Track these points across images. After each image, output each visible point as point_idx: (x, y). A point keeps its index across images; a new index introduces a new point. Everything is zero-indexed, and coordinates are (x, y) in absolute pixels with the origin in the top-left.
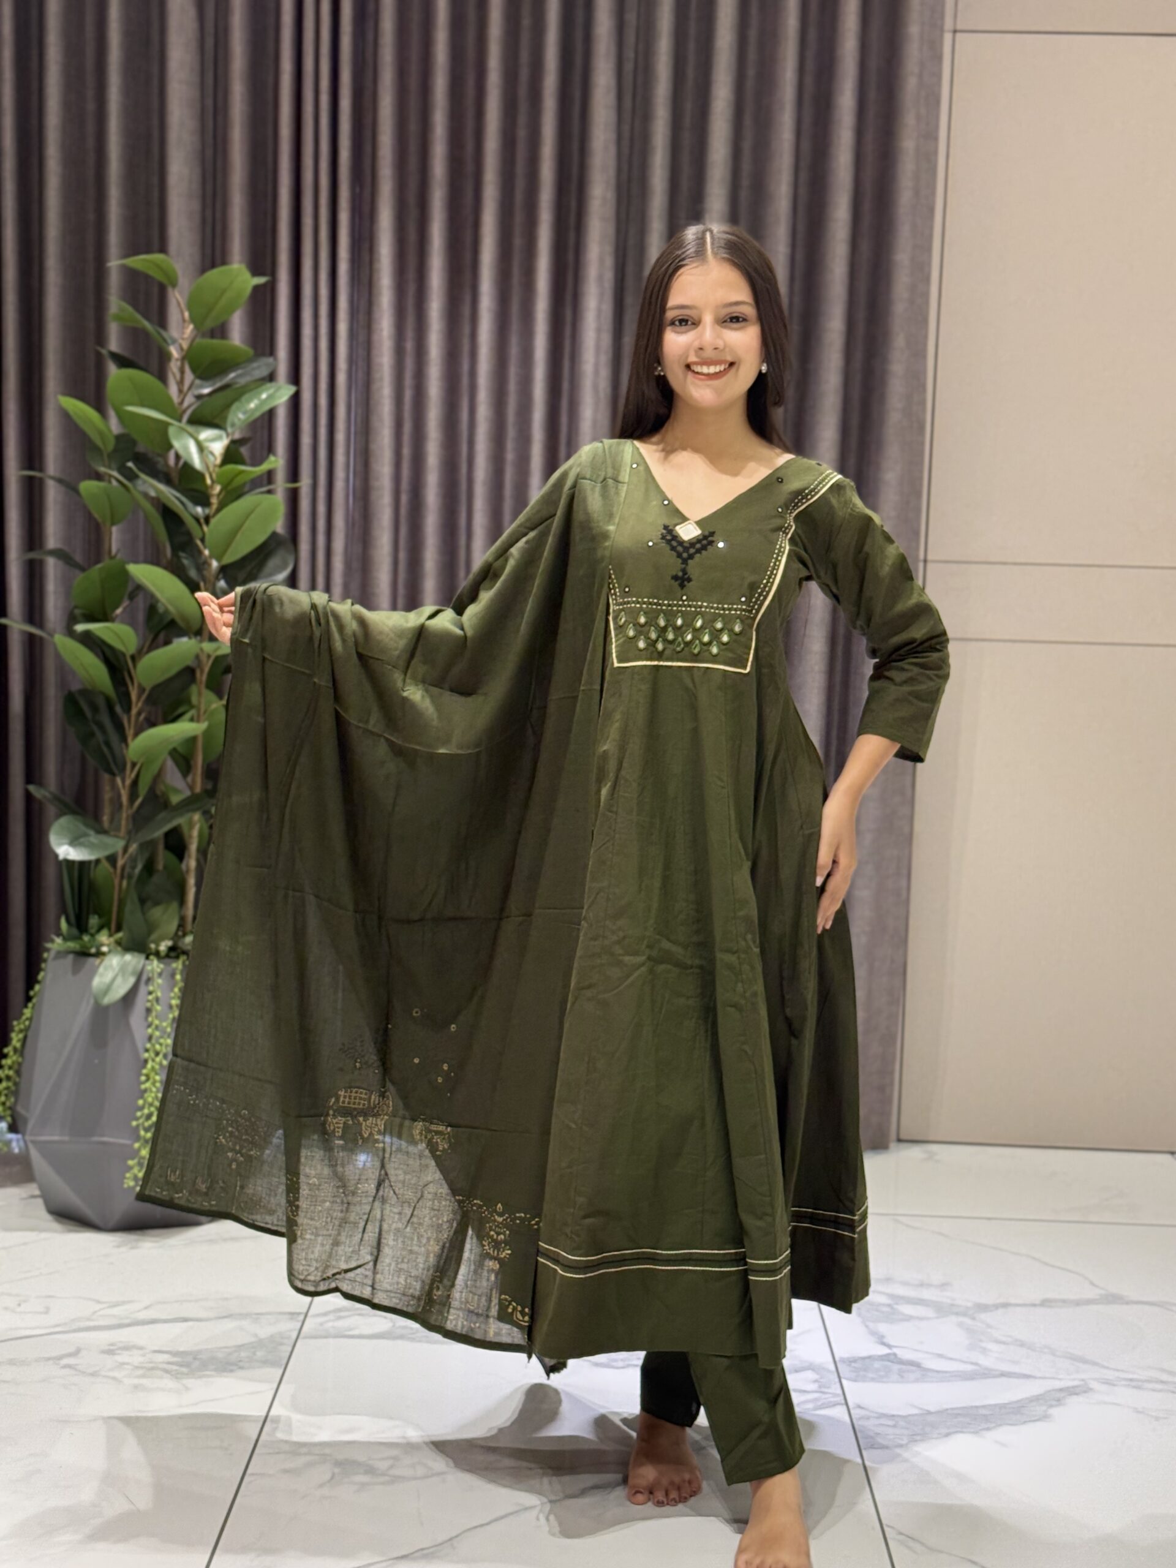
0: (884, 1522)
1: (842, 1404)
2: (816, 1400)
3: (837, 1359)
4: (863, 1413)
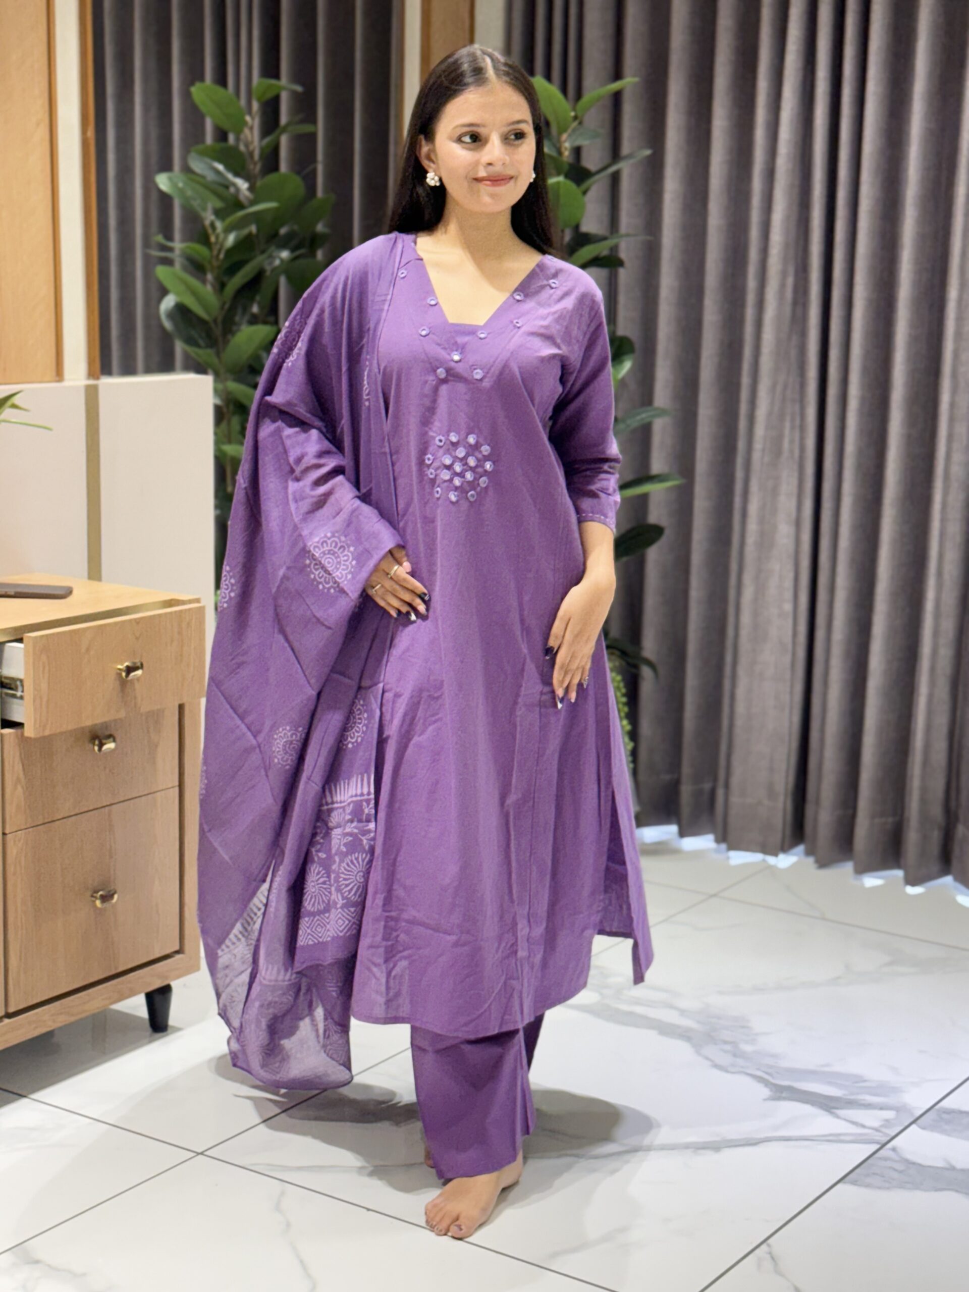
0: (770, 1241)
1: (878, 1143)
2: (861, 1135)
3: (937, 1107)
4: (891, 1154)
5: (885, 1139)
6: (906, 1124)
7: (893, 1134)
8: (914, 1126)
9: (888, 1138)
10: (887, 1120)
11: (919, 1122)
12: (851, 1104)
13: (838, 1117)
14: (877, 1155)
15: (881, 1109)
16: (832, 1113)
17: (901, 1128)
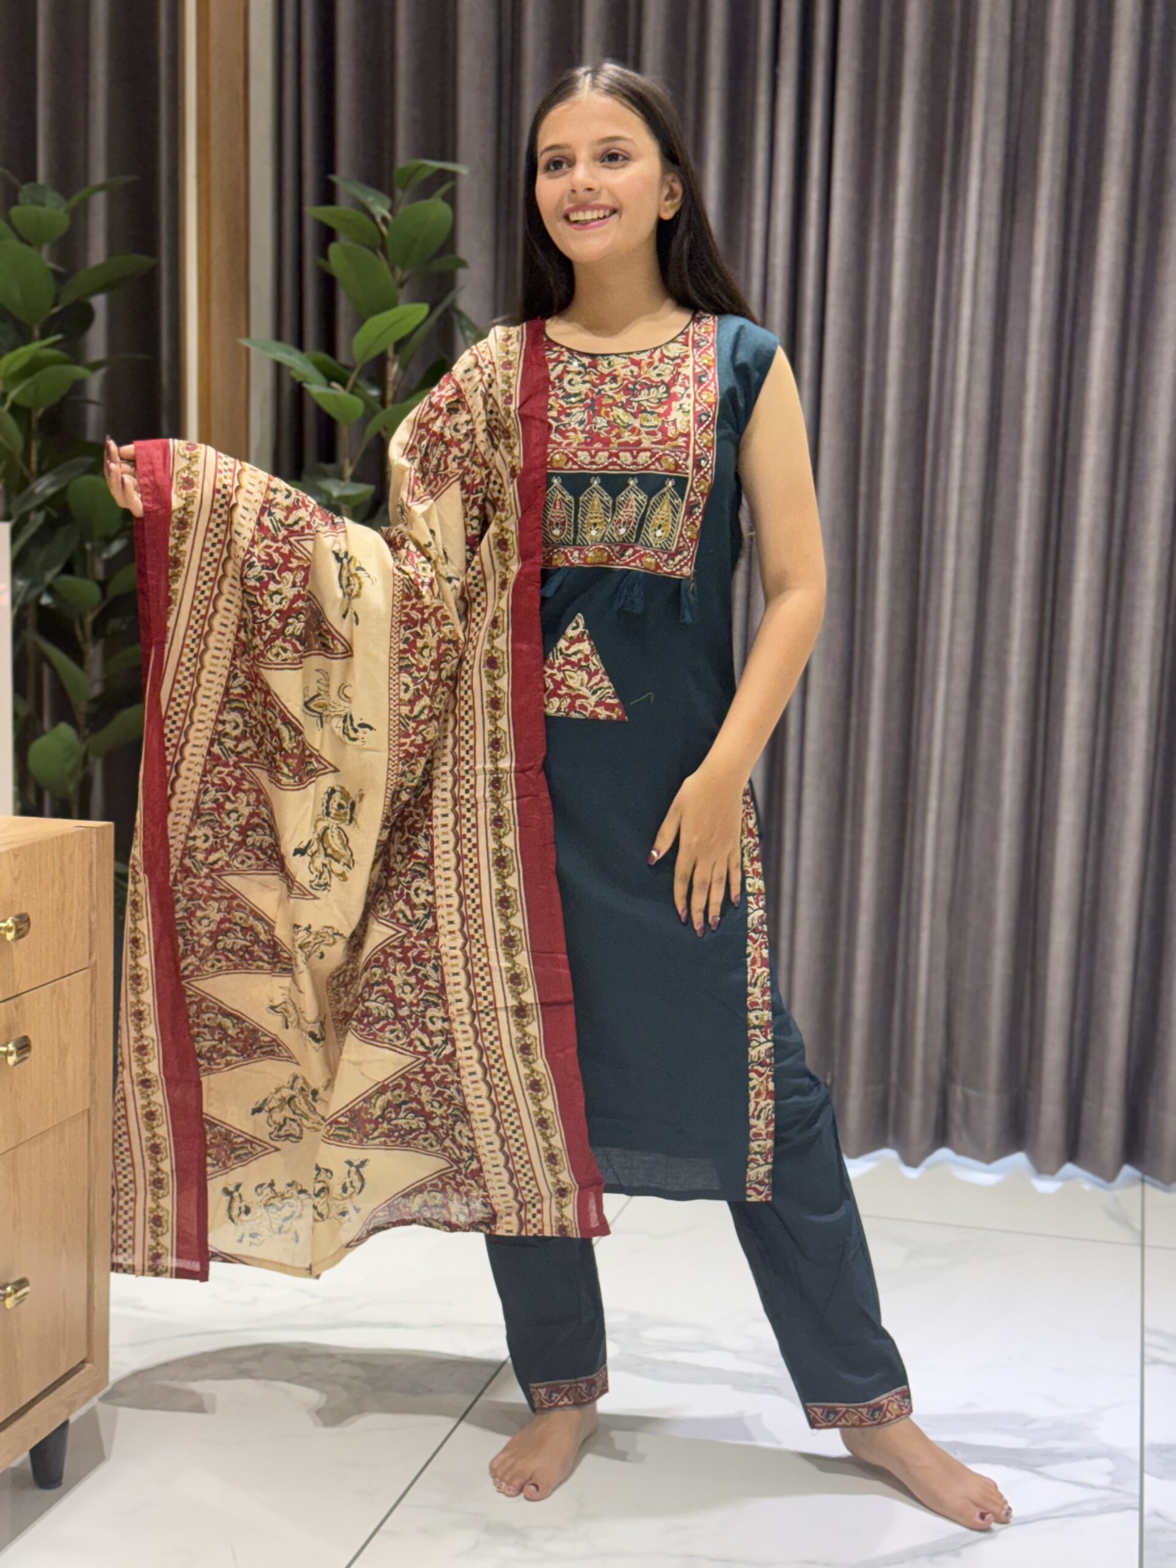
5: (1136, 1502)
6: (1138, 1474)
7: (1137, 1491)
8: (1146, 1476)
9: (1137, 1500)
10: (1110, 1474)
11: (1146, 1468)
12: (1052, 1456)
13: (1050, 1478)
14: (1146, 1527)
15: (1089, 1457)
16: (1040, 1474)
17: (1137, 1482)
